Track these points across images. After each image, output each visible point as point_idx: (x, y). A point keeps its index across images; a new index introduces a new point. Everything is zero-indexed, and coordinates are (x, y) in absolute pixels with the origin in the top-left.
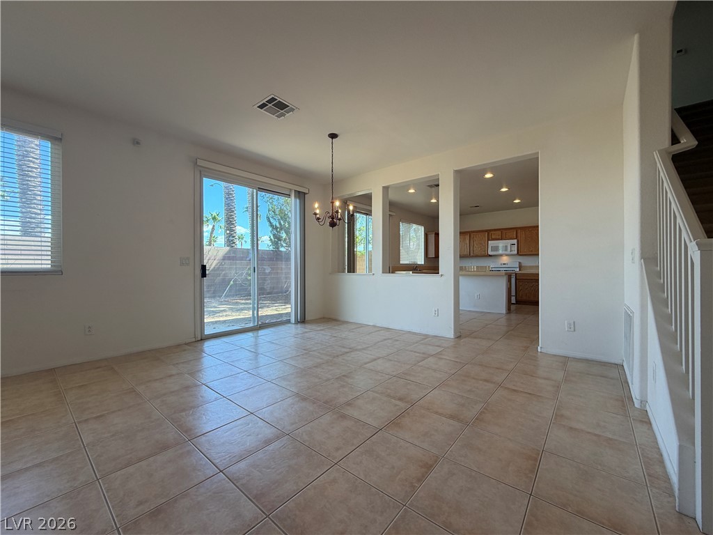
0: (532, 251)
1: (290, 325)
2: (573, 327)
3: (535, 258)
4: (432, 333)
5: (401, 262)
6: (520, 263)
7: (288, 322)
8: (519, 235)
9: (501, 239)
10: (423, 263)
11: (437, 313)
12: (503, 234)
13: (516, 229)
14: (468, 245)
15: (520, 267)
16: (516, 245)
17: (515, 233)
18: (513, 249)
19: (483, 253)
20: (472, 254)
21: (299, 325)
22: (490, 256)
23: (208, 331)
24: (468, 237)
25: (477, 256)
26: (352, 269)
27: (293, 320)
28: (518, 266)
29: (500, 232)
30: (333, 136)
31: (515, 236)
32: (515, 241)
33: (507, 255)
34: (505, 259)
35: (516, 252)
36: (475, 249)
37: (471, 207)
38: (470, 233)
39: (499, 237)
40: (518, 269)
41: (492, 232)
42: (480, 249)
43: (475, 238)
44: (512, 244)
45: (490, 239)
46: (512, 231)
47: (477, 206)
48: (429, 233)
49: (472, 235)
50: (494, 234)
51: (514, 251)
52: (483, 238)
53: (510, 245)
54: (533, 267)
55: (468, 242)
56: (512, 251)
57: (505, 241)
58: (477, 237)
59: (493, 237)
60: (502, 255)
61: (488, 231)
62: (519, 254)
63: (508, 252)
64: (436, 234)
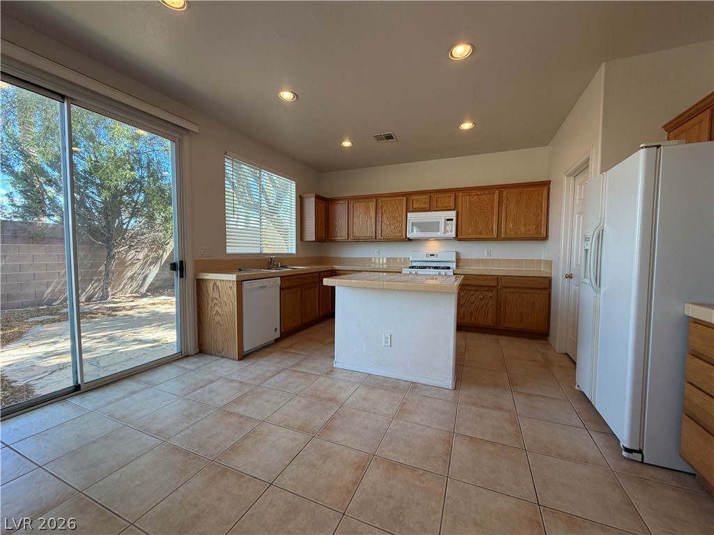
0: (481, 233)
5: (229, 250)
6: (457, 254)
8: (459, 202)
9: (429, 210)
10: (294, 251)
12: (433, 199)
13: (455, 191)
14: (373, 220)
16: (454, 221)
17: (452, 199)
18: (448, 228)
19: (398, 234)
20: (379, 236)
22: (410, 240)
24: (372, 205)
25: (388, 240)
28: (454, 259)
29: (426, 197)
31: (452, 204)
32: (452, 214)
33: (437, 239)
34: (433, 247)
35: (453, 234)
36: (384, 227)
37: (379, 138)
38: (376, 198)
39: (426, 206)
40: (455, 264)
41: (413, 197)
42: (393, 228)
43: (384, 208)
44: (448, 220)
45: (411, 210)
46: (448, 195)
47: (389, 137)
48: (304, 196)
49: (380, 201)
50: (417, 200)
51: (451, 232)
52: (398, 208)
53: (443, 221)
54: (478, 261)
55: (373, 214)
56: (448, 232)
57: (435, 212)
58: (389, 205)
59: (415, 206)
60: (427, 240)
61: (407, 195)
62: (458, 238)
63: (440, 234)
64: (318, 197)
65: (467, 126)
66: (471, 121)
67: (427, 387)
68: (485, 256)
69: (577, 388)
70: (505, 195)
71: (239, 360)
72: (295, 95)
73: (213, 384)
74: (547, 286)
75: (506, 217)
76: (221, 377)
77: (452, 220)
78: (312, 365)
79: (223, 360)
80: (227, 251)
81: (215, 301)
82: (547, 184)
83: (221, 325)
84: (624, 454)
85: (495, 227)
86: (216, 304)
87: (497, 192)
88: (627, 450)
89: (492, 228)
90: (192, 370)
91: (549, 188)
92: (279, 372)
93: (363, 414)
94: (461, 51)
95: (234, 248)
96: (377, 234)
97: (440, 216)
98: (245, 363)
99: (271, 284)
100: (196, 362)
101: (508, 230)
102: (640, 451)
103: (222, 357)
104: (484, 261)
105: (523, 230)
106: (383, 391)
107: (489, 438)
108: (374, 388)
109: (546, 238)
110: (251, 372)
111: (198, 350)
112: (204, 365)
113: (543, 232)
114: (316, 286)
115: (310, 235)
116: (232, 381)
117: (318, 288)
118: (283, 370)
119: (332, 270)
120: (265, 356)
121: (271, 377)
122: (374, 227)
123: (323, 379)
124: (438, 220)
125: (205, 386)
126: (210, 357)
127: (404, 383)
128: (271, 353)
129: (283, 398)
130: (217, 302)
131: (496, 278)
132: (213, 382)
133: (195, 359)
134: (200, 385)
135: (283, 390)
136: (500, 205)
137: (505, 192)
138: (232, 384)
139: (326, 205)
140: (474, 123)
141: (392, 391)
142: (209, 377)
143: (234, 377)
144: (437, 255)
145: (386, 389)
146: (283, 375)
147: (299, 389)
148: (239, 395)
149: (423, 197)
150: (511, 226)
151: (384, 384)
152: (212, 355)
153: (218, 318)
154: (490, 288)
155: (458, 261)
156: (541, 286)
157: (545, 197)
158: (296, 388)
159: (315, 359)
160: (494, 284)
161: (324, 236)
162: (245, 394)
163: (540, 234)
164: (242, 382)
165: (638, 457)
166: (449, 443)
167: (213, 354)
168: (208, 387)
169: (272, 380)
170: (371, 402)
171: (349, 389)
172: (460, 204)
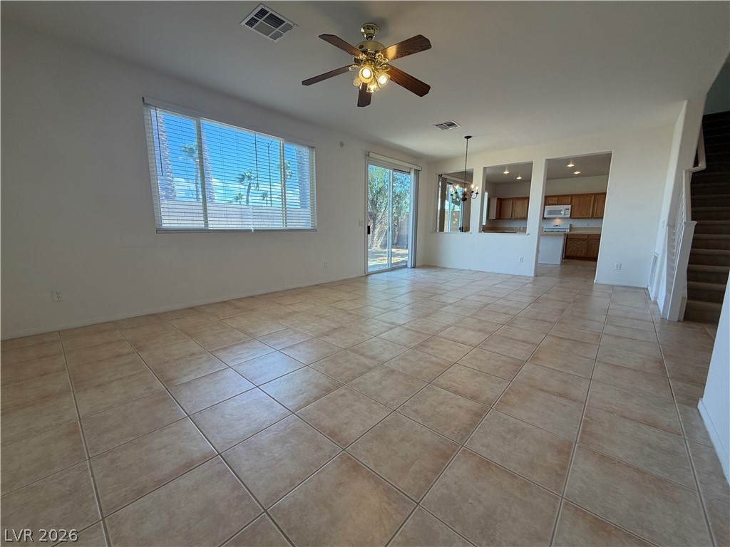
0: (583, 216)
1: (406, 269)
2: (620, 267)
3: (599, 220)
4: (516, 273)
6: (571, 225)
7: (406, 267)
8: (573, 201)
9: (557, 205)
10: (485, 224)
11: (522, 260)
12: (559, 200)
13: (572, 196)
14: (526, 209)
15: (571, 229)
16: (570, 210)
17: (570, 200)
18: (566, 213)
21: (412, 269)
22: (545, 218)
23: (370, 270)
24: (526, 202)
26: (442, 229)
27: (409, 265)
28: (569, 227)
29: (556, 198)
30: (468, 137)
31: (570, 202)
32: (569, 207)
33: (560, 218)
34: (558, 222)
35: (569, 216)
39: (556, 203)
40: (569, 229)
41: (549, 199)
44: (567, 209)
45: (547, 204)
46: (568, 198)
48: (491, 198)
50: (551, 200)
53: (564, 210)
54: (580, 229)
55: (526, 206)
57: (560, 206)
59: (550, 202)
60: (555, 218)
61: (546, 197)
62: (572, 217)
63: (561, 216)
64: (498, 199)
68: (586, 226)
70: (597, 198)
75: (597, 208)
85: (591, 213)
87: (594, 196)
89: (589, 213)
97: (562, 207)
101: (597, 214)
104: (585, 229)
115: (493, 216)
124: (561, 209)
131: (588, 235)
136: (594, 202)
137: (597, 196)
139: (501, 202)
140: (581, 172)
144: (559, 225)
150: (599, 212)
154: (584, 240)
160: (586, 237)
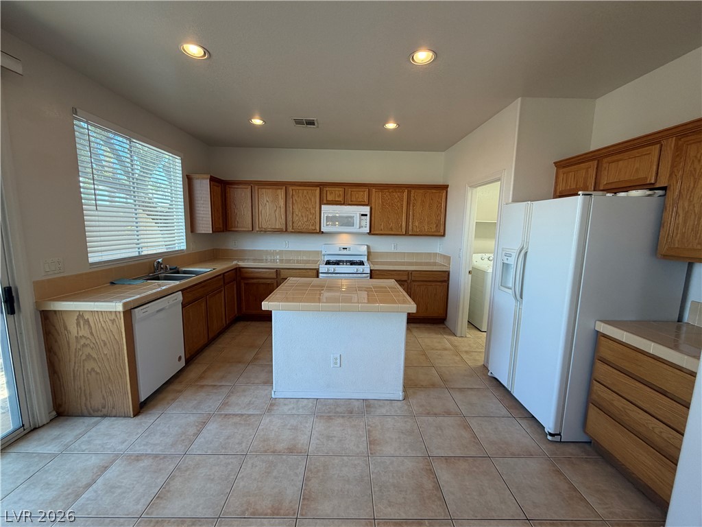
0: (391, 229)
5: (93, 258)
6: (368, 247)
8: (373, 197)
9: (344, 204)
10: (183, 247)
12: (347, 192)
13: (369, 187)
14: (283, 210)
16: (368, 217)
17: (366, 193)
18: (363, 223)
19: (311, 227)
20: (290, 229)
22: (323, 233)
24: (281, 193)
25: (300, 232)
28: (366, 253)
29: (340, 189)
31: (366, 199)
32: (366, 210)
33: (351, 234)
34: (346, 241)
35: (367, 229)
36: (296, 219)
37: (298, 122)
38: (285, 185)
39: (341, 199)
40: (366, 257)
41: (327, 189)
42: (305, 220)
43: (295, 197)
44: (362, 215)
45: (325, 202)
46: (363, 190)
47: (311, 123)
48: (194, 176)
49: (290, 190)
50: (331, 193)
51: (366, 227)
52: (311, 199)
53: (358, 215)
55: (282, 203)
56: (362, 227)
57: (350, 207)
58: (301, 195)
59: (330, 198)
60: (342, 233)
61: (322, 186)
62: (370, 233)
63: (355, 229)
64: (213, 180)
65: (391, 126)
66: (396, 121)
67: (381, 403)
68: (393, 250)
69: (489, 374)
70: (412, 195)
71: (135, 415)
72: (206, 51)
73: (109, 474)
74: (446, 279)
75: (413, 216)
76: (117, 456)
77: (366, 215)
78: (245, 400)
79: (106, 422)
80: (91, 260)
81: (83, 341)
82: (445, 187)
83: (97, 373)
84: (549, 437)
85: (404, 224)
86: (85, 345)
87: (406, 190)
88: (551, 435)
89: (401, 225)
90: (55, 456)
91: (447, 192)
92: (204, 424)
93: (337, 461)
94: (423, 56)
95: (100, 254)
96: (288, 227)
97: (354, 211)
98: (146, 420)
99: (171, 302)
100: (57, 438)
101: (415, 228)
102: (559, 434)
103: (104, 416)
105: (426, 227)
106: (340, 421)
107: (458, 453)
108: (330, 418)
109: (444, 235)
110: (163, 434)
111: (54, 413)
112: (77, 438)
113: (442, 231)
114: (221, 291)
115: (205, 223)
116: (138, 458)
117: (223, 292)
118: (209, 417)
119: (236, 269)
120: (174, 400)
121: (197, 435)
122: (283, 217)
123: (268, 420)
124: (352, 215)
125: (94, 481)
126: (81, 420)
127: (356, 403)
128: (180, 391)
129: (230, 467)
130: (88, 342)
131: (407, 273)
132: (106, 468)
133: (54, 432)
134: (84, 482)
135: (223, 451)
136: (408, 203)
137: (413, 191)
138: (142, 464)
139: (223, 189)
140: (397, 124)
141: (350, 417)
142: (94, 461)
143: (140, 449)
144: (350, 248)
145: (343, 417)
146: (212, 427)
147: (244, 444)
148: (160, 481)
149: (337, 189)
150: (417, 224)
151: (338, 410)
152: (83, 416)
153: (89, 365)
154: (402, 282)
155: (369, 254)
156: (442, 279)
157: (444, 200)
158: (240, 444)
159: (244, 391)
160: (406, 277)
161: (221, 226)
162: (171, 477)
163: (439, 231)
164: (156, 456)
165: (557, 438)
166: (431, 472)
167: (85, 412)
168: (100, 481)
169: (200, 440)
170: (336, 440)
171: (305, 427)
172: (373, 201)
